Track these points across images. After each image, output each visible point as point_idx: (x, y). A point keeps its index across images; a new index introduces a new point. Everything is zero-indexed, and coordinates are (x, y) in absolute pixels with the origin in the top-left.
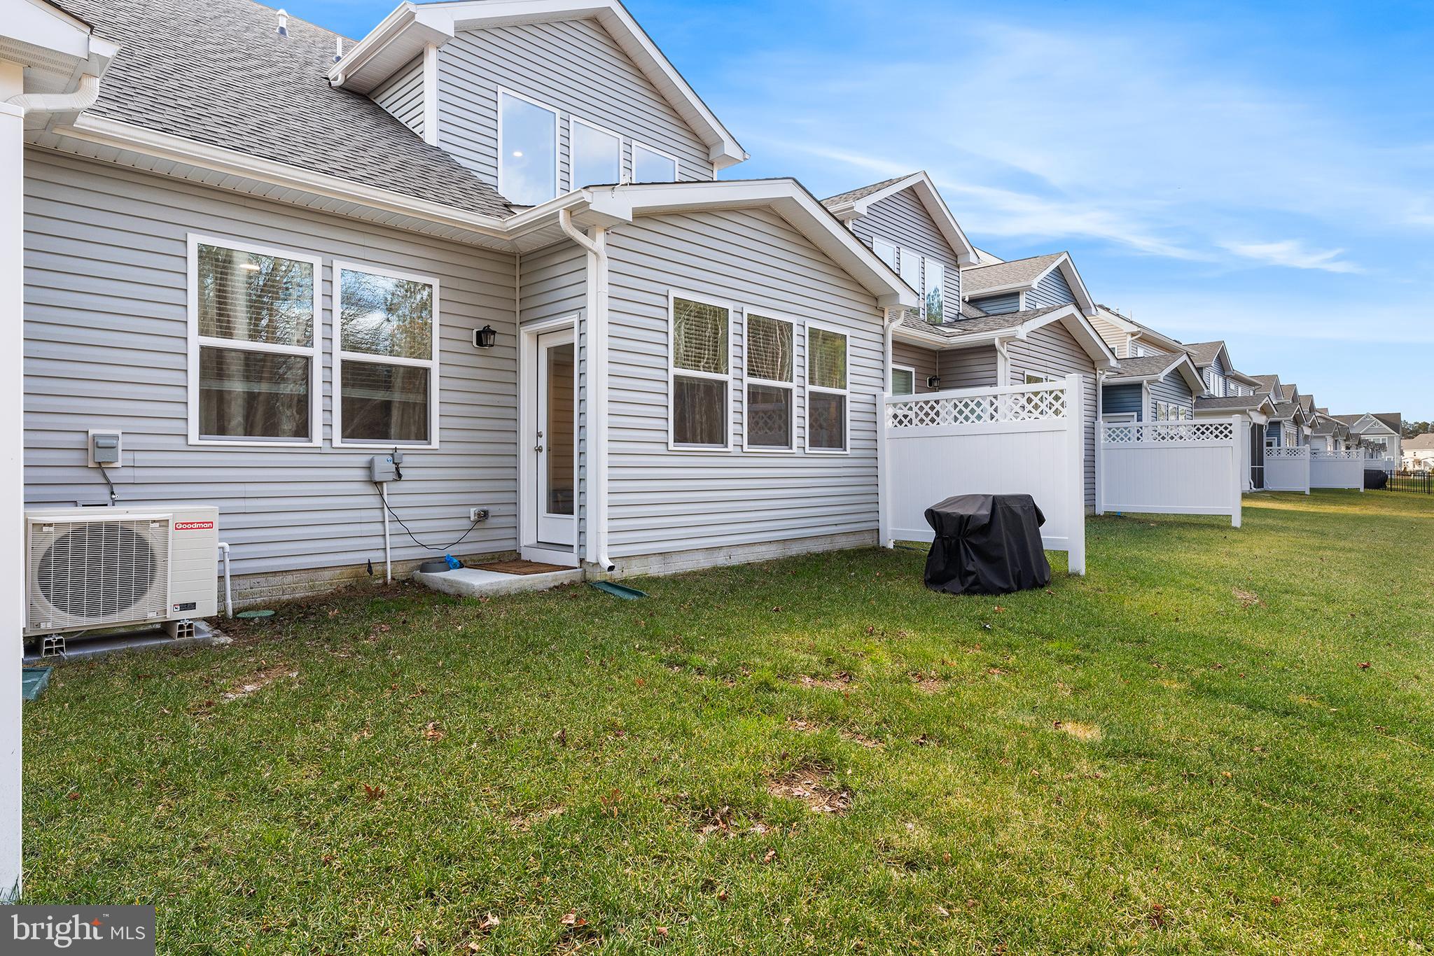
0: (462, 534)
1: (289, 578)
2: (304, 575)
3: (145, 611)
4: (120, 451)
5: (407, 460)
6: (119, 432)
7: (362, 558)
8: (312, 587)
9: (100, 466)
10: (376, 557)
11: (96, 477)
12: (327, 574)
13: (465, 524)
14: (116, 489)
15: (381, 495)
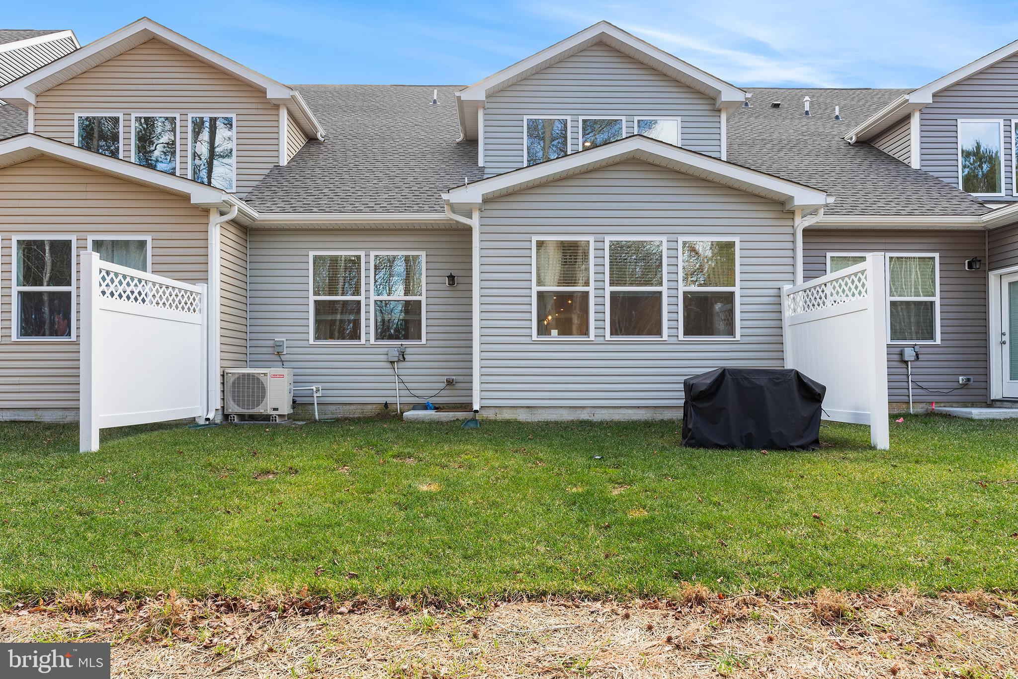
0: (438, 391)
1: (352, 407)
2: (359, 407)
3: (260, 410)
4: (285, 347)
5: (408, 351)
6: (285, 340)
7: (383, 400)
8: (363, 413)
9: (279, 354)
10: (389, 400)
11: (276, 358)
12: (370, 407)
13: (443, 385)
14: (284, 363)
15: (394, 368)
